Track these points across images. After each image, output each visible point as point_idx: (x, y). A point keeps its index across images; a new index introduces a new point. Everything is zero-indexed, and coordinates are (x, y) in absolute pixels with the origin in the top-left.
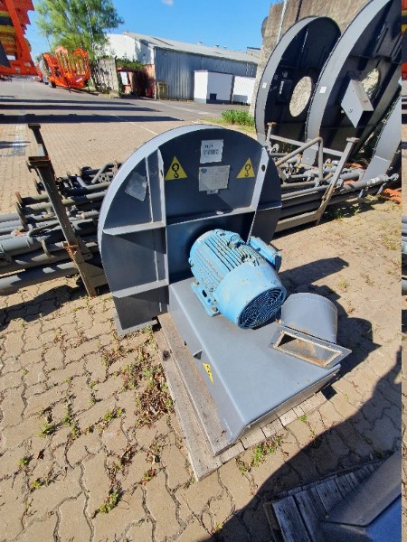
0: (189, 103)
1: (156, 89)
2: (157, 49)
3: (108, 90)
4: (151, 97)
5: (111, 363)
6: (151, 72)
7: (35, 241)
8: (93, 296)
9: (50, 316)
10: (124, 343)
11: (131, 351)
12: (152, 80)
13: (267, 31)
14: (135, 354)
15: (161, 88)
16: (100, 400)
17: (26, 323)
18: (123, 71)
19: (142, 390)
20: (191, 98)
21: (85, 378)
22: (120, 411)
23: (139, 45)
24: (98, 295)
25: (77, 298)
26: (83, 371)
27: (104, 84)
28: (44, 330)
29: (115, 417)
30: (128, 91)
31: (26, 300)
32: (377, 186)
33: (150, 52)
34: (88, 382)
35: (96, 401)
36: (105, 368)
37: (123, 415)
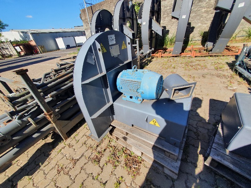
0: (58, 51)
1: (39, 49)
2: (32, 34)
3: (11, 56)
4: (37, 53)
5: (99, 161)
6: (33, 43)
7: (23, 121)
8: (66, 139)
9: (46, 163)
10: (99, 149)
11: (105, 150)
12: (35, 46)
13: (82, 18)
14: (108, 150)
15: (41, 49)
16: (106, 182)
17: (30, 177)
18: (16, 46)
19: (123, 162)
20: (58, 49)
21: (91, 178)
22: (120, 179)
23: (22, 34)
24: (69, 137)
25: (57, 145)
26: (86, 176)
27: (7, 54)
28: (46, 173)
29: (120, 183)
30: (22, 54)
31: (22, 165)
32: (149, 54)
33: (29, 36)
34: (93, 179)
35: (105, 184)
36: (98, 166)
37: (123, 179)
